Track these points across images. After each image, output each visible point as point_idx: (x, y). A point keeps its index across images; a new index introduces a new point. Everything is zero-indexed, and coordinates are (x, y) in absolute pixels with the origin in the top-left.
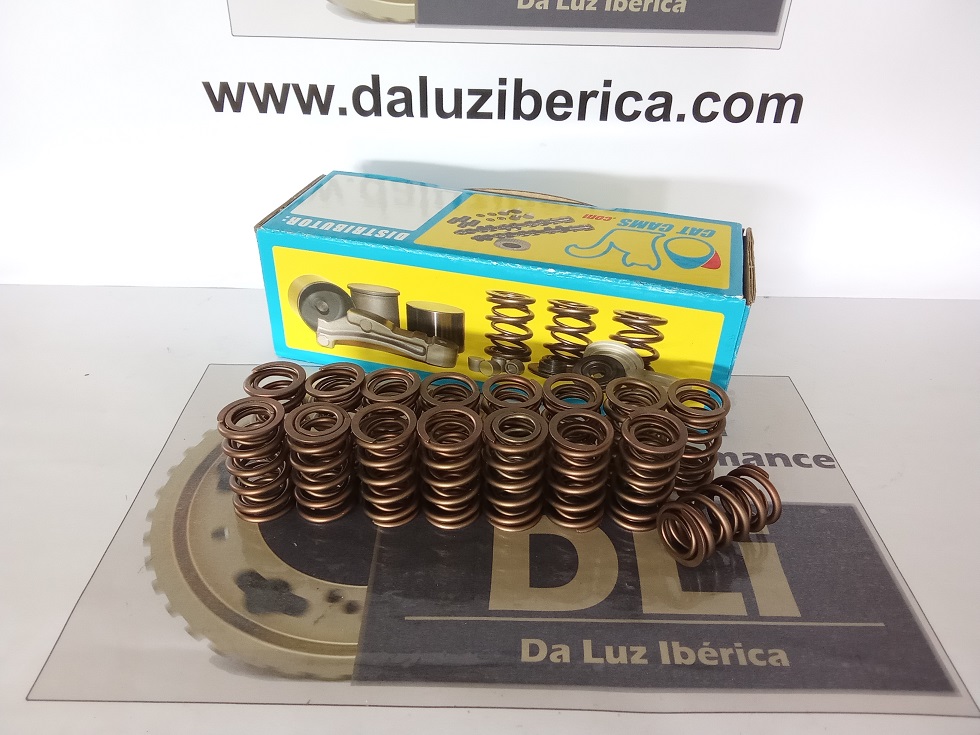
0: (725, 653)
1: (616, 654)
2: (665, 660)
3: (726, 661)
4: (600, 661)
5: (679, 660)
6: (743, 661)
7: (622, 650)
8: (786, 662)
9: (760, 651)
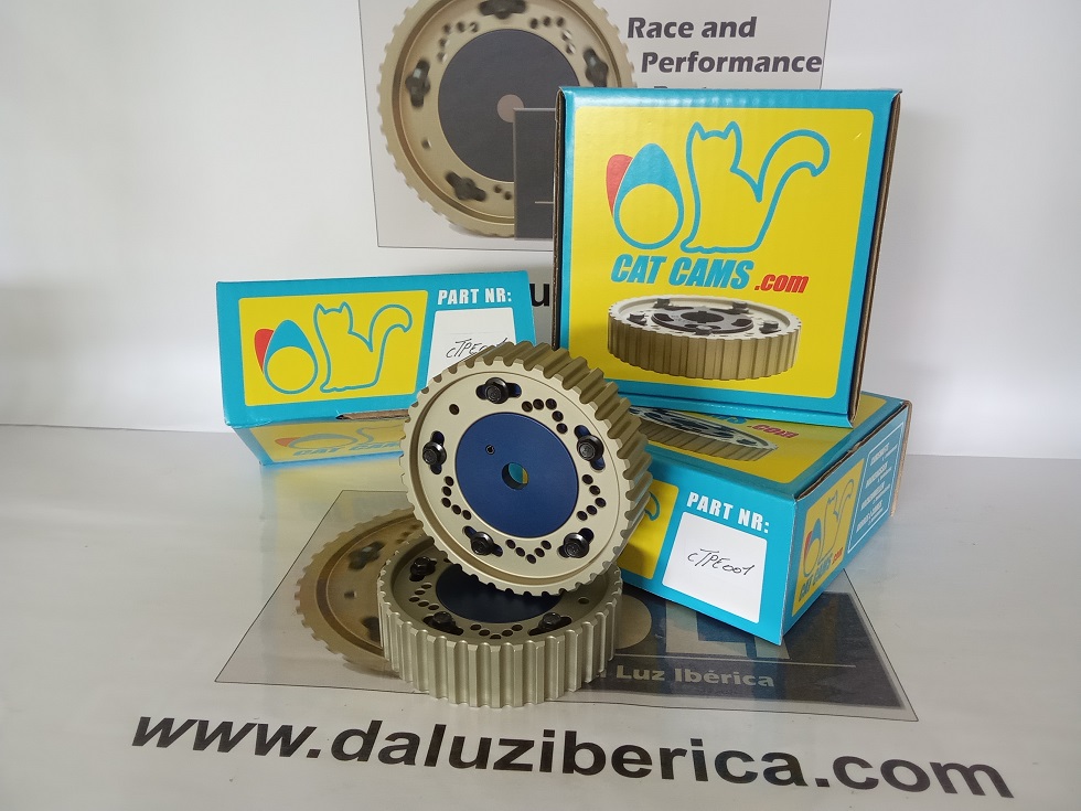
0: (725, 678)
1: (641, 674)
2: (679, 678)
3: (725, 681)
4: (630, 677)
5: (688, 679)
6: (738, 681)
7: (647, 672)
8: (771, 684)
9: (752, 677)
